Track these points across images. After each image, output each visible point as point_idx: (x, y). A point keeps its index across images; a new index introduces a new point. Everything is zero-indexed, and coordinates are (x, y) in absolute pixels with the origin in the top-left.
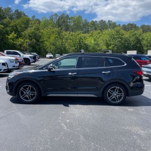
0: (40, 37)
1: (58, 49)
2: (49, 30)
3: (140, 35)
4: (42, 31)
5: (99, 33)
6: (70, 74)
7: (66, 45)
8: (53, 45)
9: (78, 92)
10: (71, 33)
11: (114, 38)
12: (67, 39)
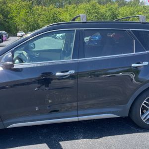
0: (8, 12)
1: (30, 26)
2: (18, 3)
3: (116, 9)
4: (9, 5)
5: (74, 8)
6: (58, 74)
7: (39, 21)
8: (25, 21)
9: (80, 112)
10: (44, 7)
11: (90, 13)
12: (39, 15)
